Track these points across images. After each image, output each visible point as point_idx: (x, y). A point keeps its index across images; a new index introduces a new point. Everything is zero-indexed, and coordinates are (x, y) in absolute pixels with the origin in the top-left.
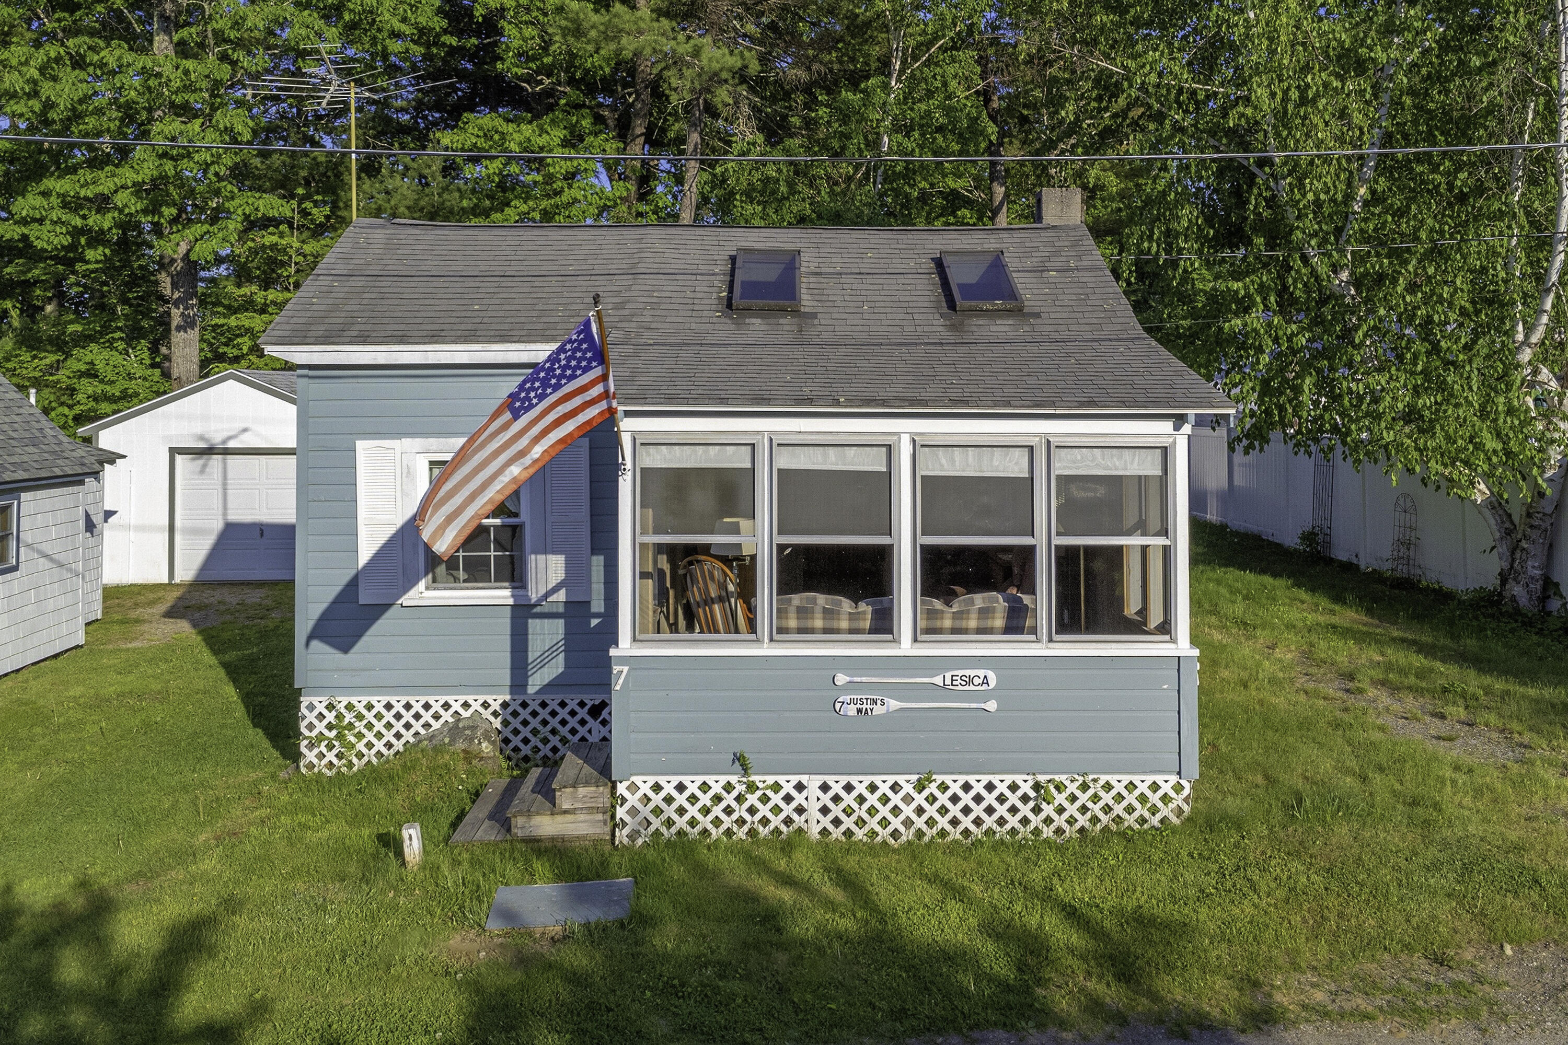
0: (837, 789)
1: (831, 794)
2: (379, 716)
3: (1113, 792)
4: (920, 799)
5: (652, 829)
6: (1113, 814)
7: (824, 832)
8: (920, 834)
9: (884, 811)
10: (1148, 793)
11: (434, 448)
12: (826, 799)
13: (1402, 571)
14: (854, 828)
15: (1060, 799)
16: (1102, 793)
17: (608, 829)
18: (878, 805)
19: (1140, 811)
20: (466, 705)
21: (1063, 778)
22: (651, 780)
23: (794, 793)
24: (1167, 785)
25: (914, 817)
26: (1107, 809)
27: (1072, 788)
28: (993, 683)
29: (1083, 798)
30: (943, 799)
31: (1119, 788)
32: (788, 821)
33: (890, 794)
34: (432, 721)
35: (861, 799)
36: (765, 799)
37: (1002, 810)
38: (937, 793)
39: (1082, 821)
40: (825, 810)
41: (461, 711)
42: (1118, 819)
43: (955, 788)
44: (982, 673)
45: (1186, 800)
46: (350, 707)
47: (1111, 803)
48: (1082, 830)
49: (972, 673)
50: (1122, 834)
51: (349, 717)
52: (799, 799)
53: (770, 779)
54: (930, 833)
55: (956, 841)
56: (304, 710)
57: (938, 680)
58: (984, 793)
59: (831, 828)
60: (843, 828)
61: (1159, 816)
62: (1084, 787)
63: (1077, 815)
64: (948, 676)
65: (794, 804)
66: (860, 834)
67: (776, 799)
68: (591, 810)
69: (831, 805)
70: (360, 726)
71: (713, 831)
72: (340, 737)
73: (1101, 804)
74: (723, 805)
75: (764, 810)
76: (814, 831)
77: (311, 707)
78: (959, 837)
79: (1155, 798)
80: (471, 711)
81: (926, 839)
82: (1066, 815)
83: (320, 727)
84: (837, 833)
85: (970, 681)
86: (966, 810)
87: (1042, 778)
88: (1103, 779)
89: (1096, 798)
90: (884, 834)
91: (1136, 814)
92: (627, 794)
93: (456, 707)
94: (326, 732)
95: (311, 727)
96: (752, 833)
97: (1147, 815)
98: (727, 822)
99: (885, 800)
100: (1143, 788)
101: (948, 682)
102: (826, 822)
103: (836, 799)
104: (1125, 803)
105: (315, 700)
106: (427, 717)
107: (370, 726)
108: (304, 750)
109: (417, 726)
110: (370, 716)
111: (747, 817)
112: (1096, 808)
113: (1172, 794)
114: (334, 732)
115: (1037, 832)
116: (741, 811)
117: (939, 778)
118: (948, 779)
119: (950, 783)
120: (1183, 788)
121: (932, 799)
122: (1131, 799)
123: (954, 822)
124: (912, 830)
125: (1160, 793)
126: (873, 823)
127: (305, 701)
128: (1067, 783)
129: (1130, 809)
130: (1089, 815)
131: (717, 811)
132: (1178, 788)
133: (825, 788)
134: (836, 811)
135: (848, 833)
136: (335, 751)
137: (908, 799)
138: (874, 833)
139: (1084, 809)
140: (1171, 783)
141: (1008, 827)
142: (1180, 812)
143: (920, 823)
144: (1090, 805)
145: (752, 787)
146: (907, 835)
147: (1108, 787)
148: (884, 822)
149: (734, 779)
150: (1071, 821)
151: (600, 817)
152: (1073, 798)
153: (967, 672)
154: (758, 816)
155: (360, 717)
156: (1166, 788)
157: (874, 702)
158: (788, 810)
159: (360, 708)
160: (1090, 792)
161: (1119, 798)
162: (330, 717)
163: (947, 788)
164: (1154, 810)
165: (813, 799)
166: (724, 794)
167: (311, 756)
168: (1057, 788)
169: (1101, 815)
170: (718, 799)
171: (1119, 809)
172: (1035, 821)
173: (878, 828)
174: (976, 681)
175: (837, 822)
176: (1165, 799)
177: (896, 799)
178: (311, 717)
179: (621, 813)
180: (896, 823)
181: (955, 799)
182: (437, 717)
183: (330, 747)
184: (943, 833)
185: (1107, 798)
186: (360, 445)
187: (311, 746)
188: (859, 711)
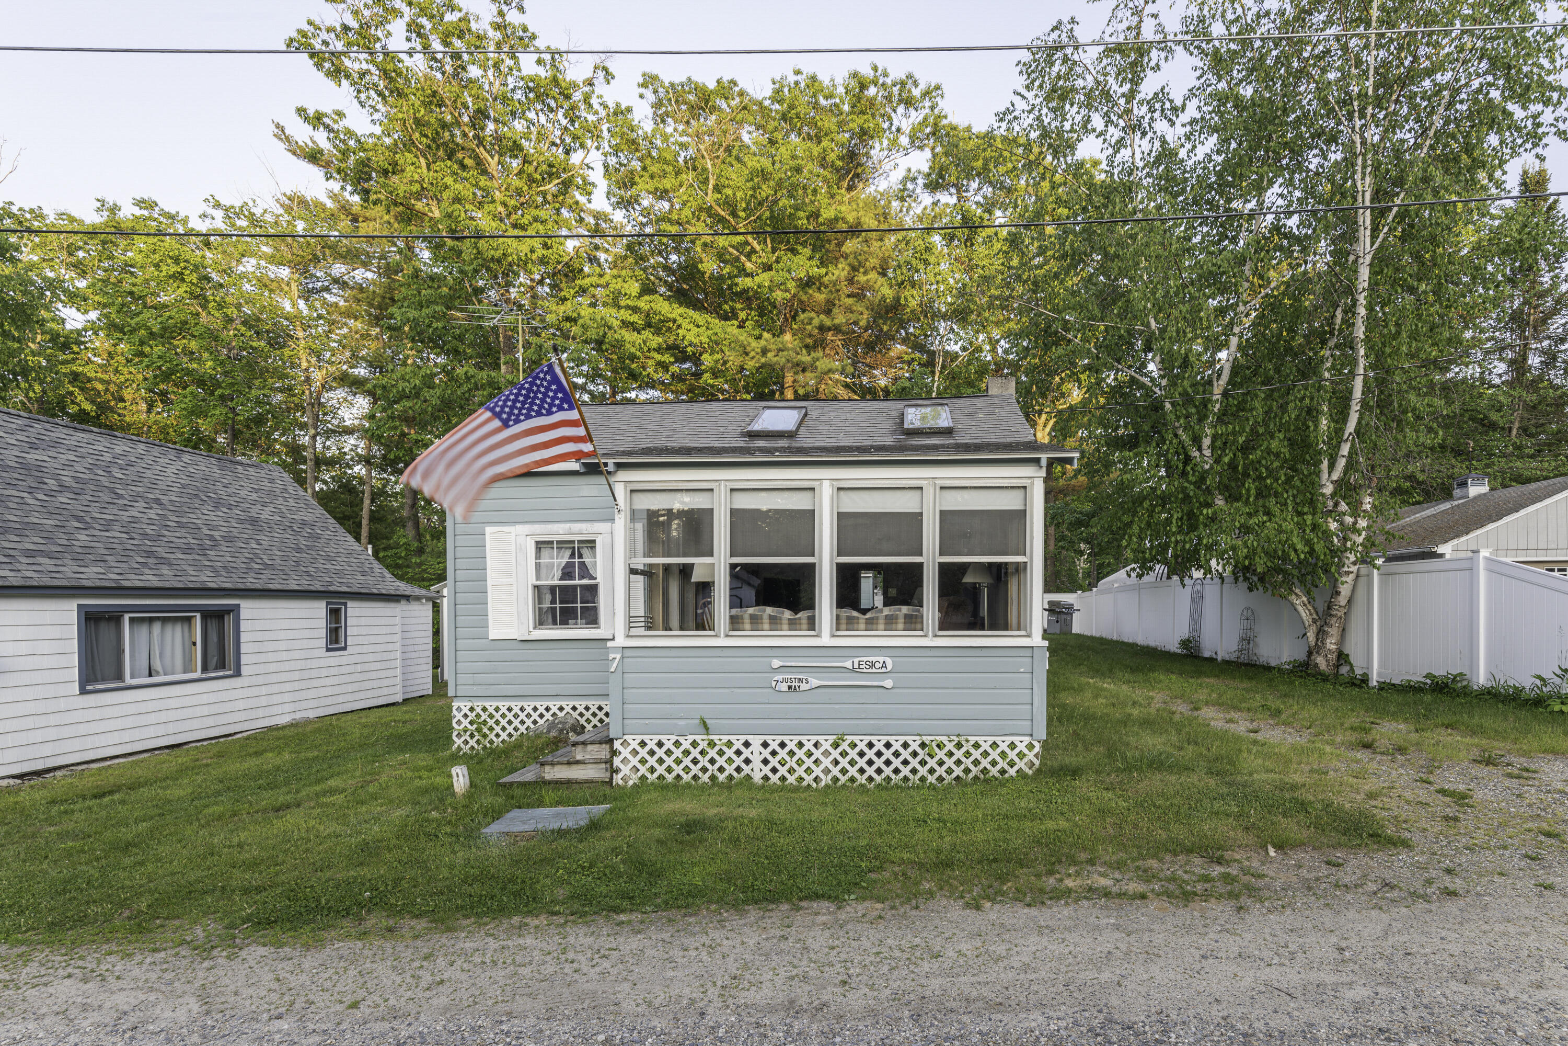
0: (774, 746)
1: (770, 749)
2: (504, 716)
3: (981, 750)
4: (835, 754)
5: (639, 774)
6: (981, 767)
7: (766, 778)
8: (835, 779)
9: (809, 762)
10: (1008, 751)
11: (538, 532)
12: (766, 753)
13: (1244, 659)
14: (787, 775)
15: (941, 754)
16: (972, 751)
17: (608, 774)
18: (805, 758)
19: (1002, 764)
20: (561, 709)
21: (944, 739)
22: (639, 738)
23: (743, 749)
24: (1022, 743)
25: (831, 767)
26: (976, 763)
27: (950, 746)
28: (889, 668)
29: (959, 754)
30: (853, 754)
31: (985, 747)
32: (738, 770)
33: (813, 750)
34: (538, 719)
35: (792, 753)
36: (721, 753)
37: (897, 763)
38: (848, 750)
39: (958, 771)
40: (765, 762)
41: (558, 712)
42: (985, 771)
43: (862, 746)
44: (881, 659)
45: (1036, 756)
46: (484, 709)
47: (979, 757)
48: (958, 778)
49: (874, 659)
50: (987, 781)
51: (484, 716)
52: (746, 753)
53: (725, 738)
54: (843, 779)
55: (862, 785)
56: (455, 712)
57: (848, 664)
58: (884, 750)
59: (770, 775)
60: (778, 775)
61: (1016, 768)
62: (959, 746)
63: (954, 767)
64: (856, 660)
65: (743, 757)
66: (791, 779)
67: (730, 753)
68: (597, 762)
69: (770, 758)
70: (491, 722)
71: (685, 776)
72: (479, 730)
73: (972, 759)
74: (691, 757)
75: (721, 761)
76: (757, 777)
77: (459, 710)
78: (864, 782)
79: (1012, 755)
80: (564, 712)
81: (840, 783)
82: (945, 767)
83: (465, 723)
84: (774, 779)
85: (873, 665)
86: (870, 763)
87: (927, 739)
88: (973, 739)
89: (968, 754)
90: (809, 779)
91: (998, 767)
92: (621, 748)
93: (554, 709)
94: (469, 726)
95: (459, 722)
96: (713, 778)
97: (1006, 767)
98: (695, 770)
99: (809, 754)
100: (1003, 747)
101: (856, 666)
102: (766, 770)
103: (774, 753)
104: (990, 759)
105: (462, 705)
106: (535, 716)
107: (497, 723)
108: (454, 738)
109: (529, 723)
110: (497, 716)
111: (709, 766)
112: (968, 762)
113: (1026, 751)
114: (475, 726)
115: (923, 779)
116: (704, 762)
117: (849, 739)
118: (856, 739)
119: (858, 742)
120: (1033, 747)
121: (844, 754)
122: (994, 755)
123: (862, 771)
124: (830, 777)
125: (1017, 751)
126: (800, 771)
127: (455, 705)
128: (946, 743)
129: (994, 763)
130: (963, 767)
131: (687, 761)
132: (1030, 747)
133: (765, 745)
134: (774, 762)
135: (783, 779)
136: (475, 739)
137: (826, 753)
138: (801, 779)
139: (958, 762)
140: (1025, 743)
141: (901, 775)
142: (1032, 764)
143: (835, 771)
144: (964, 759)
145: (712, 744)
146: (826, 780)
147: (977, 746)
148: (808, 770)
149: (698, 738)
150: (949, 771)
151: (603, 766)
152: (950, 754)
153: (870, 659)
154: (717, 766)
155: (491, 716)
156: (1021, 747)
157: (801, 680)
158: (739, 761)
159: (491, 710)
160: (964, 750)
161: (986, 754)
162: (472, 716)
163: (855, 745)
164: (1012, 764)
165: (756, 753)
166: (692, 749)
167: (458, 742)
168: (938, 746)
169: (972, 767)
170: (686, 753)
171: (985, 763)
172: (923, 771)
173: (804, 775)
174: (878, 665)
175: (774, 770)
176: (1021, 755)
177: (817, 754)
178: (459, 716)
179: (617, 761)
180: (818, 771)
181: (862, 754)
182: (541, 716)
183: (472, 736)
184: (853, 780)
185: (976, 754)
186: (489, 530)
187: (459, 735)
188: (790, 687)
